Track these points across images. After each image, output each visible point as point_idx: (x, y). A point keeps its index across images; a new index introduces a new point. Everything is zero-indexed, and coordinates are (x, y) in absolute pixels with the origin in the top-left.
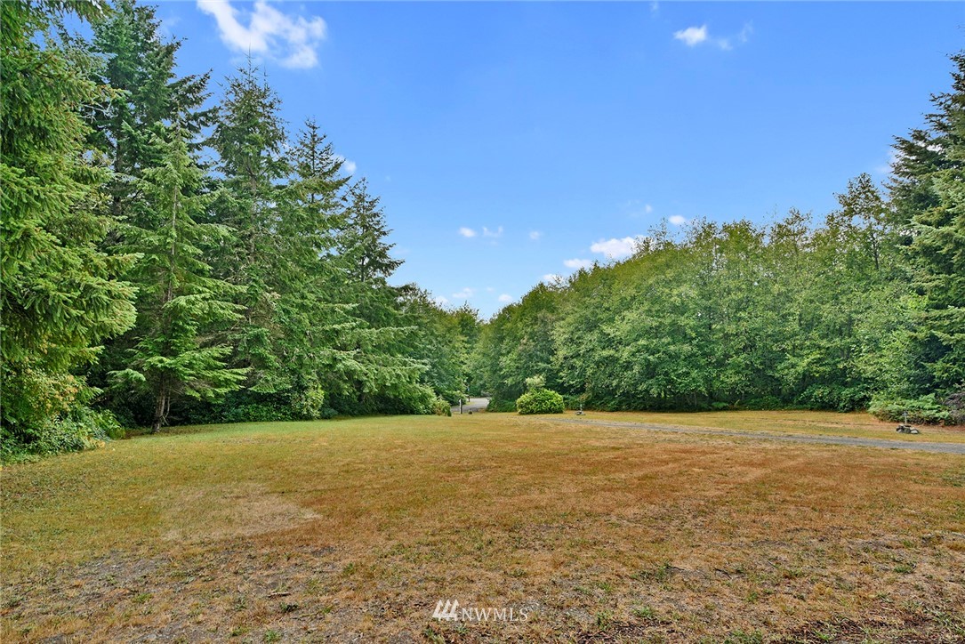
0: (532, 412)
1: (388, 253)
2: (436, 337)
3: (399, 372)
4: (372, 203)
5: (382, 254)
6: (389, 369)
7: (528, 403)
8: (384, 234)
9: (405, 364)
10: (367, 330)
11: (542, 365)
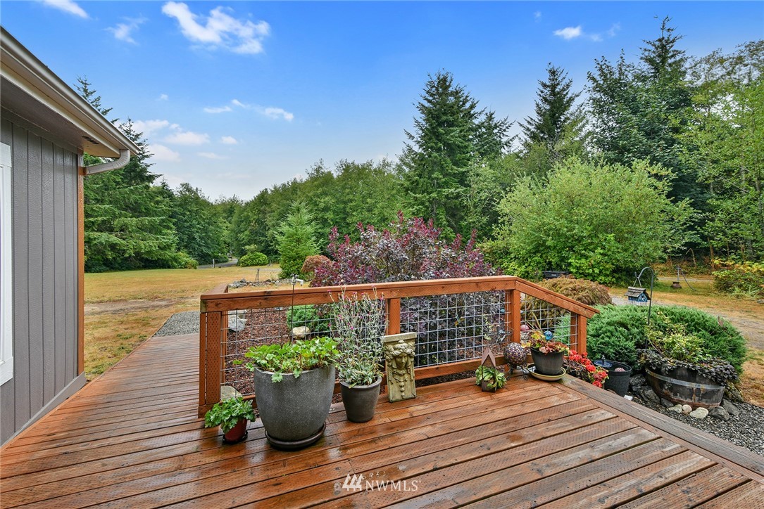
0: (248, 265)
1: (149, 169)
2: (204, 220)
3: (151, 244)
4: (137, 136)
5: (145, 170)
6: (145, 242)
7: (246, 260)
8: (147, 156)
9: (157, 239)
10: (129, 219)
11: (262, 238)
